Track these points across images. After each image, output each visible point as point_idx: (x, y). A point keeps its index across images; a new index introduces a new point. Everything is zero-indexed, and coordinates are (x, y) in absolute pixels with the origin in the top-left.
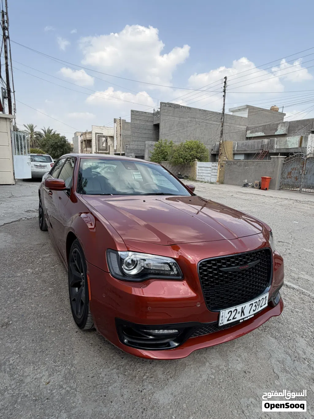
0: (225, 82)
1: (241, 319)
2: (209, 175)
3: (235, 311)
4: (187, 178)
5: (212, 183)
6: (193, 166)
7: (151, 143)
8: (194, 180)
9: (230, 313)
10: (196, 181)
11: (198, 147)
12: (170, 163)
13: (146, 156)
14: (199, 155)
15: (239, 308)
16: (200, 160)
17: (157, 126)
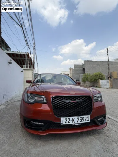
0: (107, 50)
1: (73, 124)
2: (106, 85)
3: (69, 119)
4: (96, 87)
5: (107, 88)
6: (99, 82)
7: (81, 75)
8: (100, 87)
9: (66, 119)
10: (100, 88)
11: (100, 74)
12: (89, 82)
13: (80, 80)
14: (101, 78)
15: (71, 118)
16: (102, 79)
17: (84, 69)
